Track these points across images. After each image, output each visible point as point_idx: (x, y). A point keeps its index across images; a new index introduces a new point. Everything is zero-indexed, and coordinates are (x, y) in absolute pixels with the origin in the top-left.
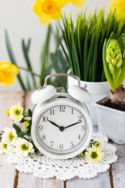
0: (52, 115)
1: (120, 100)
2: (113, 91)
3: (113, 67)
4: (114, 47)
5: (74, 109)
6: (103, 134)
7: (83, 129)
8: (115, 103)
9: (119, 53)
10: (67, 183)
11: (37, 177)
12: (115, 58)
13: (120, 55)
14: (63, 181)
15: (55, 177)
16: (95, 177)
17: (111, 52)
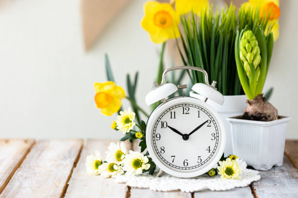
0: (173, 119)
1: (260, 111)
2: (250, 101)
3: (249, 66)
4: (249, 38)
5: (200, 111)
6: (240, 159)
7: (214, 137)
8: (254, 115)
9: (255, 46)
10: (195, 195)
11: (155, 190)
12: (251, 52)
13: (257, 49)
14: (190, 192)
15: (179, 190)
16: (231, 190)
17: (245, 44)
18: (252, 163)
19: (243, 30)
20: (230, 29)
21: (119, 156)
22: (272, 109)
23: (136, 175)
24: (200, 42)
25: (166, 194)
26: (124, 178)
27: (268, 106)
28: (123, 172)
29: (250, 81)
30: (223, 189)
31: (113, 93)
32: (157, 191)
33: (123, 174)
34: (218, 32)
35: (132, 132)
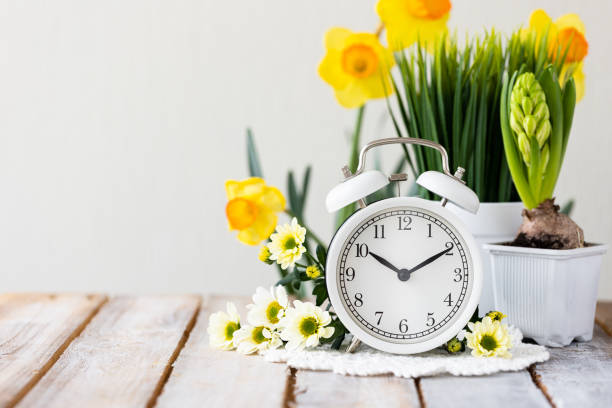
0: (379, 240)
1: (548, 230)
2: (530, 212)
3: (527, 142)
4: (528, 87)
5: (433, 225)
7: (459, 277)
8: (538, 238)
9: (540, 102)
12: (532, 113)
13: (544, 109)
14: (412, 378)
15: (391, 374)
16: (492, 375)
17: (521, 99)
18: (532, 333)
19: (515, 73)
20: (491, 73)
21: (273, 313)
22: (571, 227)
23: (306, 348)
24: (433, 98)
25: (365, 381)
26: (283, 354)
27: (565, 222)
28: (282, 344)
29: (530, 172)
30: (476, 373)
31: (261, 201)
32: (348, 375)
33: (281, 347)
34: (469, 77)
35: (298, 268)
